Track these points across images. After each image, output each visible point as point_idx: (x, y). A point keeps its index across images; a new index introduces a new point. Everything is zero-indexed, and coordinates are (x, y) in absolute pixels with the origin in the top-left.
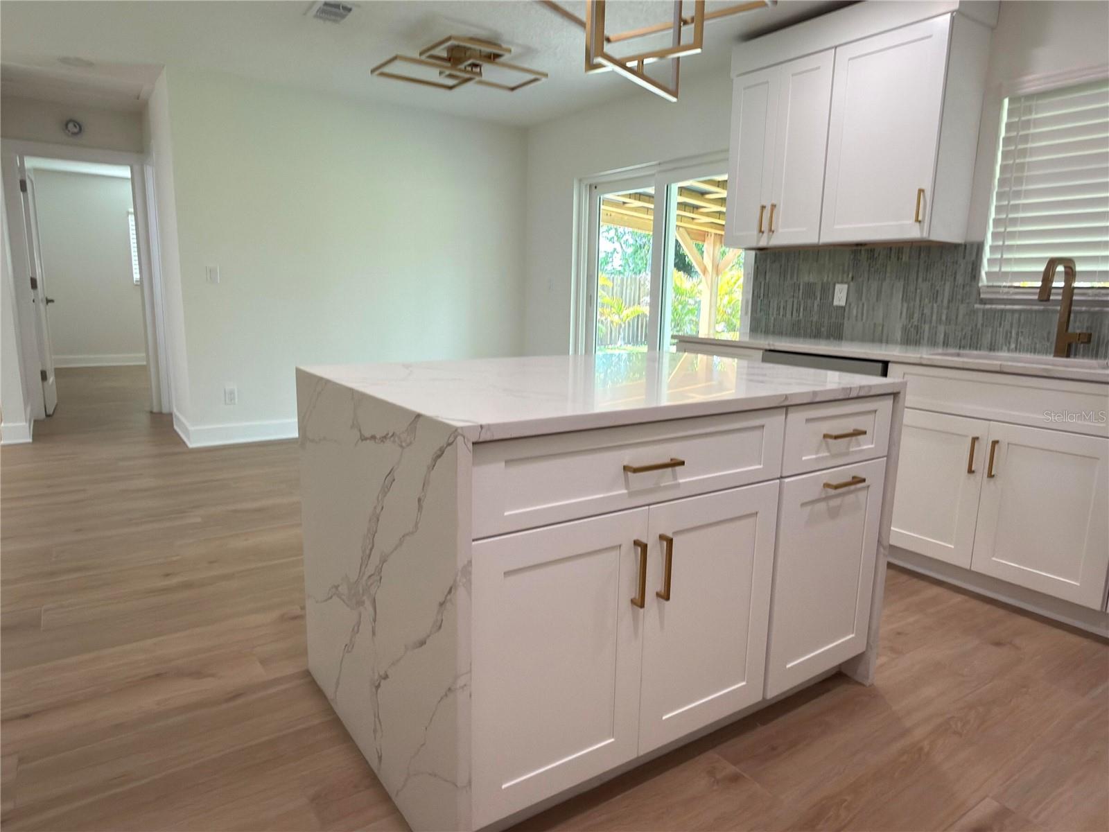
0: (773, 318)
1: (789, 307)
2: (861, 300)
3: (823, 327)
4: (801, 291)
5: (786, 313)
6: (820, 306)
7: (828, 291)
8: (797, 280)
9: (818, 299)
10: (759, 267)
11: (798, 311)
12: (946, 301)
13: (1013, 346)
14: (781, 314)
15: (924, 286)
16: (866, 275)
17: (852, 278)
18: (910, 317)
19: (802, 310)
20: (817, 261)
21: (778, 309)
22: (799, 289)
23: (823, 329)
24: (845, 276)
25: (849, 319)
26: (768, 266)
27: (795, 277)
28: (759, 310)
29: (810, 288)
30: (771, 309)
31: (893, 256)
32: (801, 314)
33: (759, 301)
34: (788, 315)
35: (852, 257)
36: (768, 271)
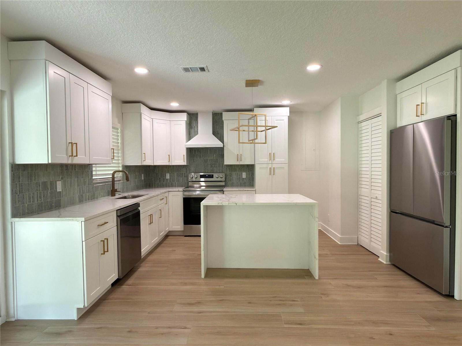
0: (27, 205)
1: (35, 196)
2: (66, 188)
3: (53, 203)
4: (41, 187)
5: (34, 200)
6: (51, 193)
7: (53, 185)
8: (38, 181)
9: (50, 189)
10: (15, 174)
11: (40, 197)
12: (87, 185)
13: (100, 196)
14: (32, 201)
15: (82, 180)
16: (66, 176)
17: (62, 178)
18: (80, 192)
19: (42, 196)
20: (47, 170)
21: (30, 198)
22: (40, 186)
23: (53, 204)
24: (59, 177)
25: (62, 197)
26: (20, 173)
27: (37, 179)
28: (17, 201)
29: (45, 183)
30: (25, 200)
31: (73, 169)
32: (42, 199)
33: (17, 195)
34: (36, 202)
35: (61, 169)
36: (20, 177)
